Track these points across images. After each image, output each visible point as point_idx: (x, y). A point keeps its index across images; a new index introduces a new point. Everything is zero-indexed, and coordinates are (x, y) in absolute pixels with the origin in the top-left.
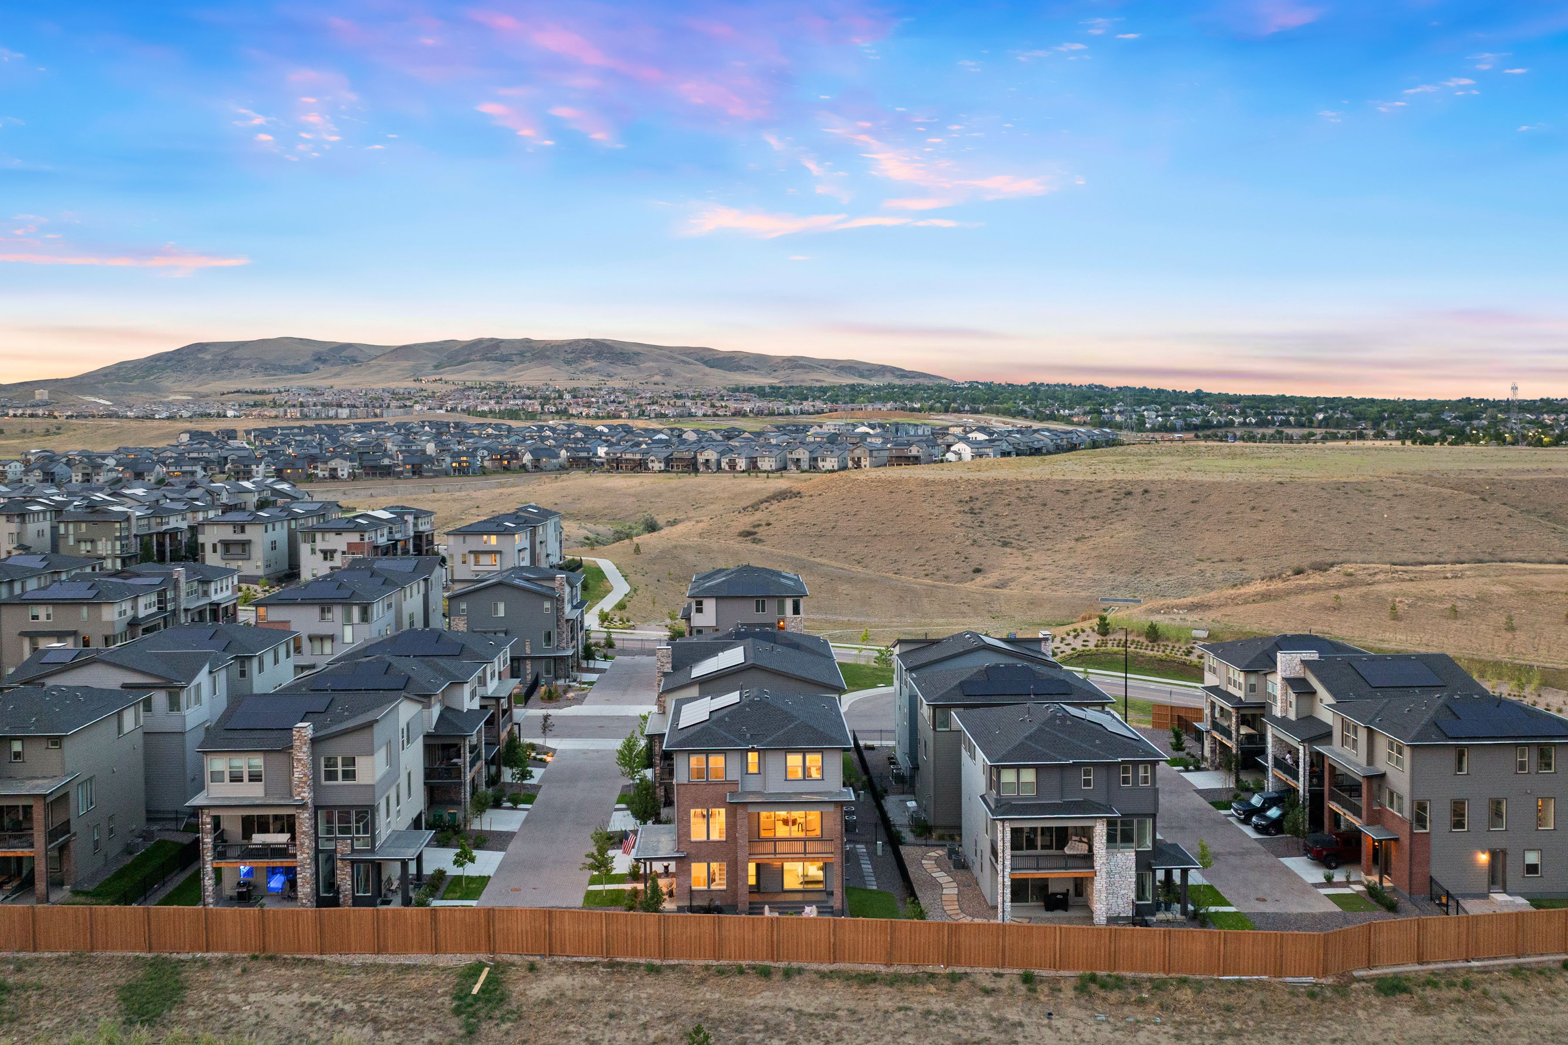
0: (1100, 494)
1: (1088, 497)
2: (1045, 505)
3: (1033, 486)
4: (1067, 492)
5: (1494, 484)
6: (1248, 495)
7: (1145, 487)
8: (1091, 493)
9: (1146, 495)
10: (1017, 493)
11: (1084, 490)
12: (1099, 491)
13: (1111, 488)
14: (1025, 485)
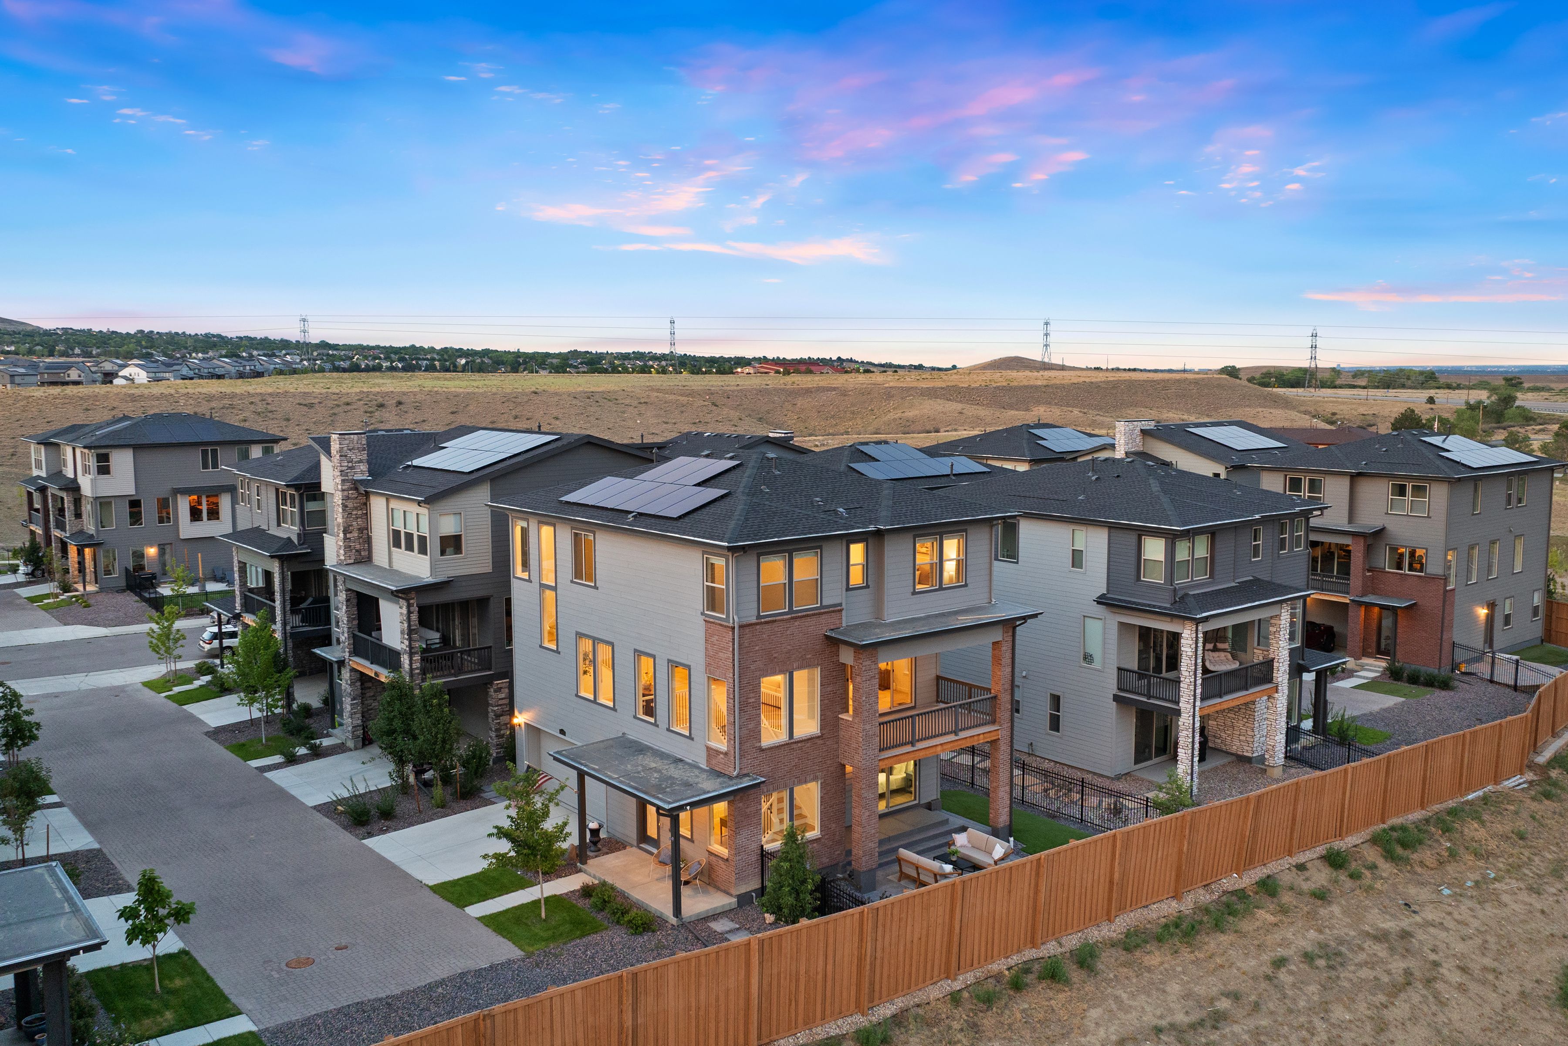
0: (349, 407)
1: (336, 411)
2: (288, 420)
3: (270, 400)
4: (311, 406)
5: (712, 394)
6: (506, 404)
7: (397, 399)
8: (338, 406)
9: (401, 407)
10: (252, 408)
11: (330, 403)
12: (348, 404)
13: (360, 400)
14: (260, 398)
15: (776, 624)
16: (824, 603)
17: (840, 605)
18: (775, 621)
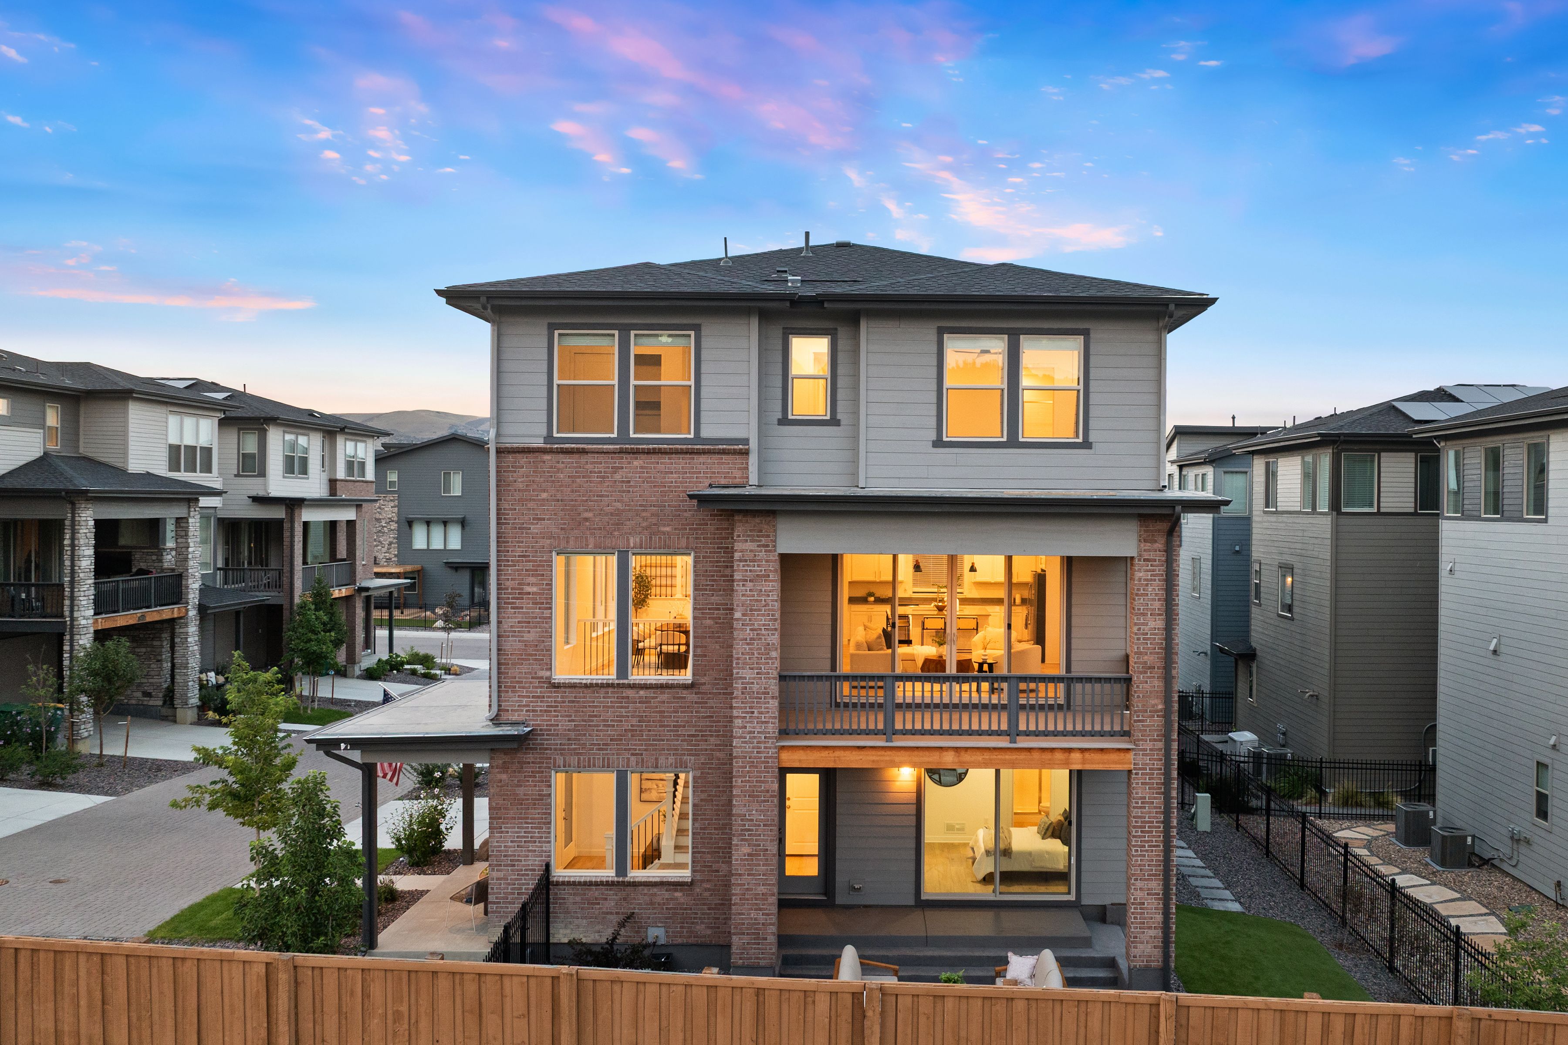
15: (589, 458)
16: (705, 433)
17: (746, 441)
18: (584, 452)
